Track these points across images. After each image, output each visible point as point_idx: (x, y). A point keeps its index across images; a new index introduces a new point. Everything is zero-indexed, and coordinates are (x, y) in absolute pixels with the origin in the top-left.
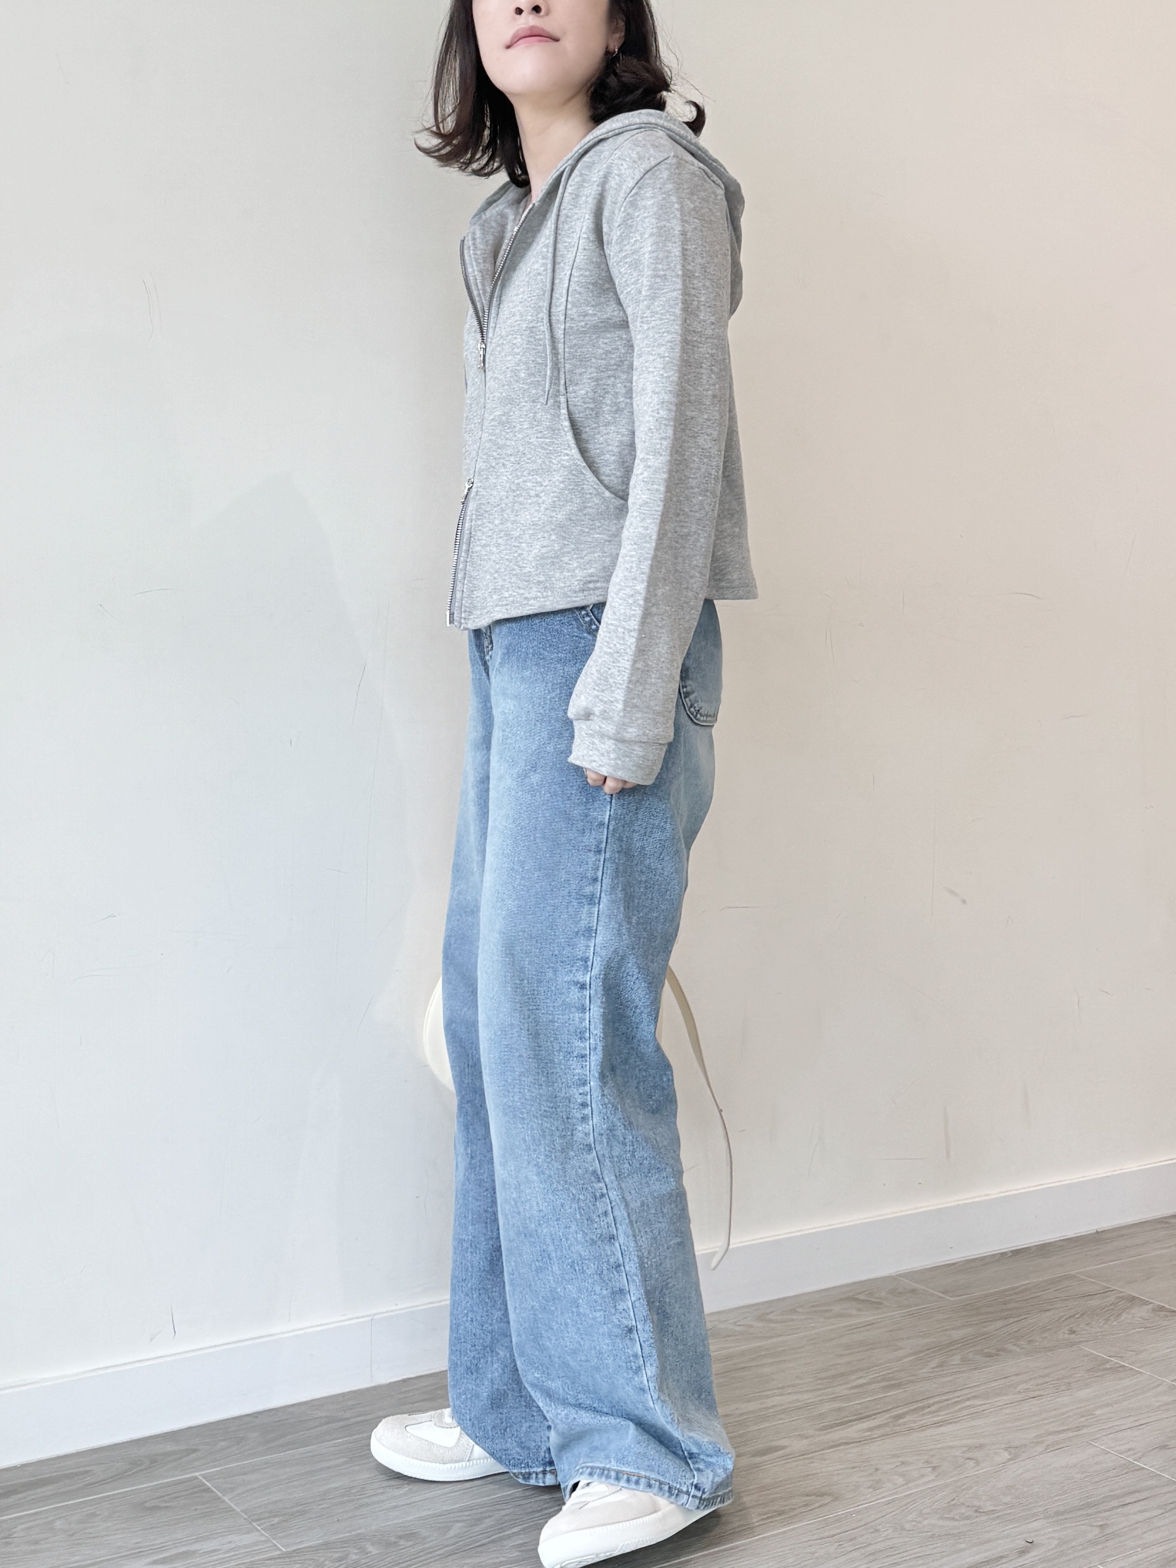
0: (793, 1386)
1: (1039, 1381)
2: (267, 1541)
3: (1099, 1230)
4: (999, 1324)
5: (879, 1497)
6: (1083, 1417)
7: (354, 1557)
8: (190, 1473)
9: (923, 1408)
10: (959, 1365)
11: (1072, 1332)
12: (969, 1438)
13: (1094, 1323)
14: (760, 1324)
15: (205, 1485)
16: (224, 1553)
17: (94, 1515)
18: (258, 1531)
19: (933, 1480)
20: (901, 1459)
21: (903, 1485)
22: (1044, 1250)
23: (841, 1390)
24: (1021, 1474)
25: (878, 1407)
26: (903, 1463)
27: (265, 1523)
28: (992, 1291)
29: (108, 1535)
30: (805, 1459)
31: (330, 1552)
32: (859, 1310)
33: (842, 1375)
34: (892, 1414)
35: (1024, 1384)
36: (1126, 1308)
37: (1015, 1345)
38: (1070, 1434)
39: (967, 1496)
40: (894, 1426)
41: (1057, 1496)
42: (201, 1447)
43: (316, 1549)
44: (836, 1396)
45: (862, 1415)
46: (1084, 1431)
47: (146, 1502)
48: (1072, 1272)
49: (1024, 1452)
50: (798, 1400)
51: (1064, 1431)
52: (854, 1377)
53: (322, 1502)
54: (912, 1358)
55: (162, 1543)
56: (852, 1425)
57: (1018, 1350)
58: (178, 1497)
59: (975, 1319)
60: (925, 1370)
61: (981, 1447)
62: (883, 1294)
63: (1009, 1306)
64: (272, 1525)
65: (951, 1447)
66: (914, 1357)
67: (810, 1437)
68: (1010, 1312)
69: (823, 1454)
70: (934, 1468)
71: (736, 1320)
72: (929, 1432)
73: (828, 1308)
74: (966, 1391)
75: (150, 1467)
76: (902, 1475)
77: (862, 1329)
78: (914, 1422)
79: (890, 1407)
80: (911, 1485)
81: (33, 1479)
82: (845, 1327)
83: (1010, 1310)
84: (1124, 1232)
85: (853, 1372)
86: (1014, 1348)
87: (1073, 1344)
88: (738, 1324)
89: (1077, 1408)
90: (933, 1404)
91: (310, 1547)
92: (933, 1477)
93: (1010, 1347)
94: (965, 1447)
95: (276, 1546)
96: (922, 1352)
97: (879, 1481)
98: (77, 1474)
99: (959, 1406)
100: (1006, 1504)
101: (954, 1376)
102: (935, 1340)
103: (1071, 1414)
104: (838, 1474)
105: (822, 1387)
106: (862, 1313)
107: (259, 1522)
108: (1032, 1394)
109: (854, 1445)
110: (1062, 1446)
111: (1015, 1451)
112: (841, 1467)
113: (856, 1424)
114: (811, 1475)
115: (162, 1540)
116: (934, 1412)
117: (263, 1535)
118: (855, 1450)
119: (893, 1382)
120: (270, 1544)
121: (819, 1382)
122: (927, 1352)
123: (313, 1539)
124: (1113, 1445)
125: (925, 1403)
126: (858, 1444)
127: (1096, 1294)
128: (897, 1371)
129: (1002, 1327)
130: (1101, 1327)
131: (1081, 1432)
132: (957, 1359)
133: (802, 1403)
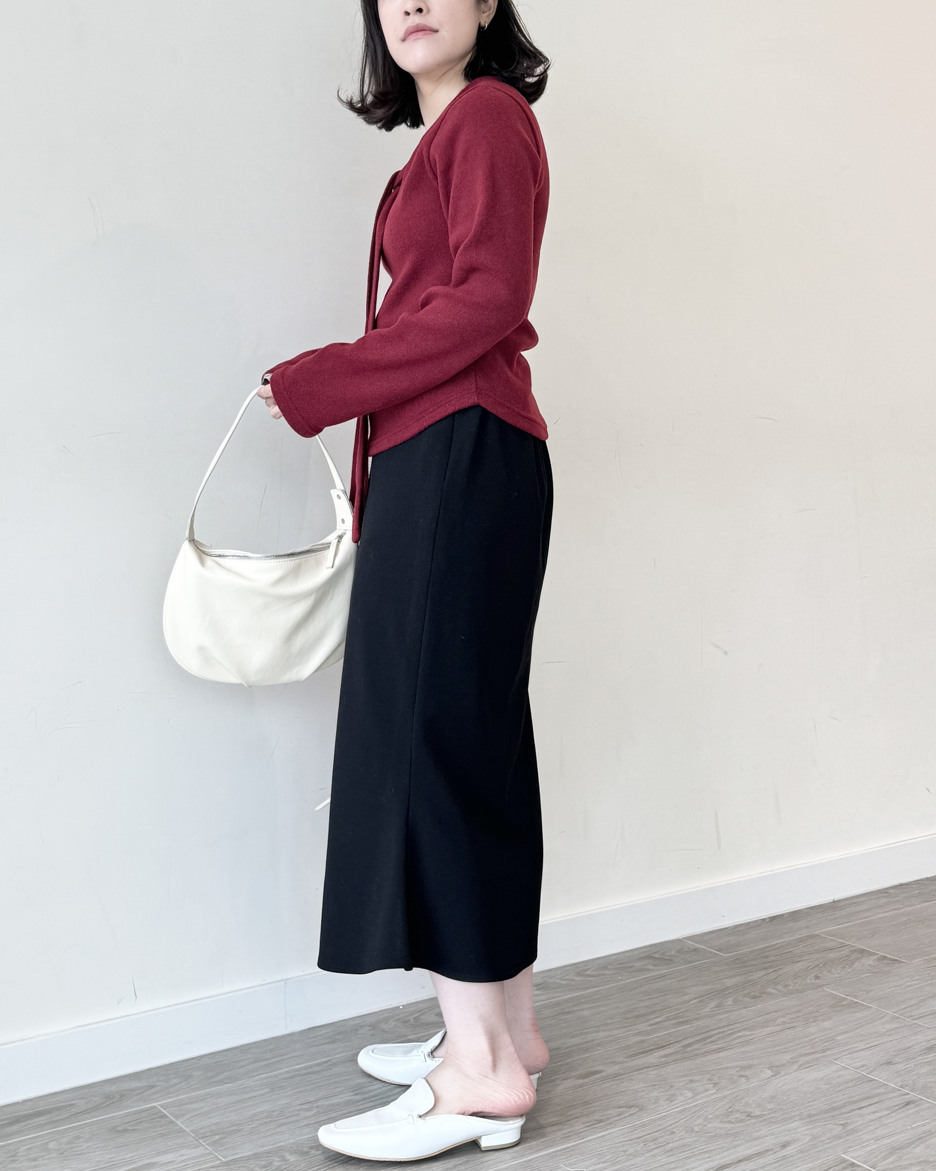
0: (606, 1024)
1: (794, 1016)
2: (211, 1154)
3: (835, 900)
4: (762, 973)
5: (674, 1107)
6: (826, 1042)
7: (276, 1164)
8: (151, 1104)
9: (706, 1039)
10: (731, 1005)
11: (817, 977)
12: (741, 1061)
13: (833, 970)
14: (580, 978)
15: (160, 1112)
16: (178, 1164)
17: (78, 1137)
18: (203, 1146)
19: (714, 1093)
20: (690, 1078)
21: (692, 1098)
22: (795, 916)
23: (643, 1027)
24: (782, 1086)
25: (671, 1039)
26: (691, 1081)
27: (207, 1140)
28: (755, 948)
29: (89, 1153)
30: (618, 1080)
31: (259, 1161)
32: (655, 965)
33: (643, 1015)
34: (682, 1044)
35: (782, 1018)
36: (858, 958)
37: (773, 989)
38: (818, 1055)
39: (741, 1105)
40: (684, 1053)
41: (809, 1102)
42: (158, 1084)
43: (248, 1159)
44: (638, 1031)
45: (660, 1045)
46: (829, 1052)
47: (118, 1126)
48: (816, 932)
49: (782, 1070)
50: (610, 1036)
51: (813, 1053)
52: (652, 1017)
53: (250, 1123)
54: (695, 1001)
55: (131, 1157)
56: (652, 1053)
57: (776, 992)
58: (141, 1122)
59: (743, 970)
60: (706, 1010)
61: (750, 1067)
62: (673, 953)
63: (768, 960)
64: (214, 1141)
65: (727, 1068)
66: (699, 1000)
67: (621, 1062)
68: (768, 965)
69: (629, 1076)
70: (715, 1084)
71: (561, 976)
72: (710, 1057)
73: (631, 965)
74: (739, 1025)
75: (120, 1100)
76: (690, 1090)
77: (658, 980)
78: (699, 1049)
79: (681, 1039)
80: (698, 1097)
81: (31, 1111)
82: (645, 978)
83: (769, 962)
84: (854, 901)
85: (651, 1013)
86: (773, 991)
87: (818, 986)
88: (563, 978)
89: (823, 1036)
90: (713, 1036)
91: (243, 1157)
92: (714, 1091)
93: (770, 990)
94: (739, 1067)
95: (217, 1157)
96: (704, 996)
97: (673, 1095)
98: (65, 1107)
99: (735, 1036)
100: (770, 1110)
101: (727, 1015)
102: (714, 987)
103: (816, 1040)
104: (642, 1091)
105: (628, 1025)
106: (655, 968)
107: (203, 1140)
108: (788, 1026)
109: (655, 1068)
110: (811, 1064)
111: (777, 1070)
112: (644, 1085)
113: (655, 1052)
114: (623, 1092)
115: (130, 1155)
116: (714, 1042)
117: (207, 1149)
118: (654, 1072)
119: (682, 1020)
120: (212, 1156)
121: (626, 1021)
122: (707, 996)
123: (246, 1151)
124: (850, 1063)
125: (707, 1035)
126: (657, 1067)
127: (835, 948)
128: (684, 1011)
129: (763, 976)
130: (838, 973)
131: (826, 1054)
132: (730, 1001)
133: (614, 1037)
